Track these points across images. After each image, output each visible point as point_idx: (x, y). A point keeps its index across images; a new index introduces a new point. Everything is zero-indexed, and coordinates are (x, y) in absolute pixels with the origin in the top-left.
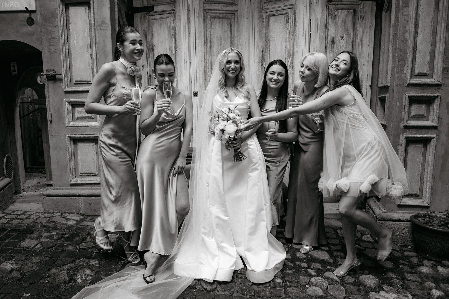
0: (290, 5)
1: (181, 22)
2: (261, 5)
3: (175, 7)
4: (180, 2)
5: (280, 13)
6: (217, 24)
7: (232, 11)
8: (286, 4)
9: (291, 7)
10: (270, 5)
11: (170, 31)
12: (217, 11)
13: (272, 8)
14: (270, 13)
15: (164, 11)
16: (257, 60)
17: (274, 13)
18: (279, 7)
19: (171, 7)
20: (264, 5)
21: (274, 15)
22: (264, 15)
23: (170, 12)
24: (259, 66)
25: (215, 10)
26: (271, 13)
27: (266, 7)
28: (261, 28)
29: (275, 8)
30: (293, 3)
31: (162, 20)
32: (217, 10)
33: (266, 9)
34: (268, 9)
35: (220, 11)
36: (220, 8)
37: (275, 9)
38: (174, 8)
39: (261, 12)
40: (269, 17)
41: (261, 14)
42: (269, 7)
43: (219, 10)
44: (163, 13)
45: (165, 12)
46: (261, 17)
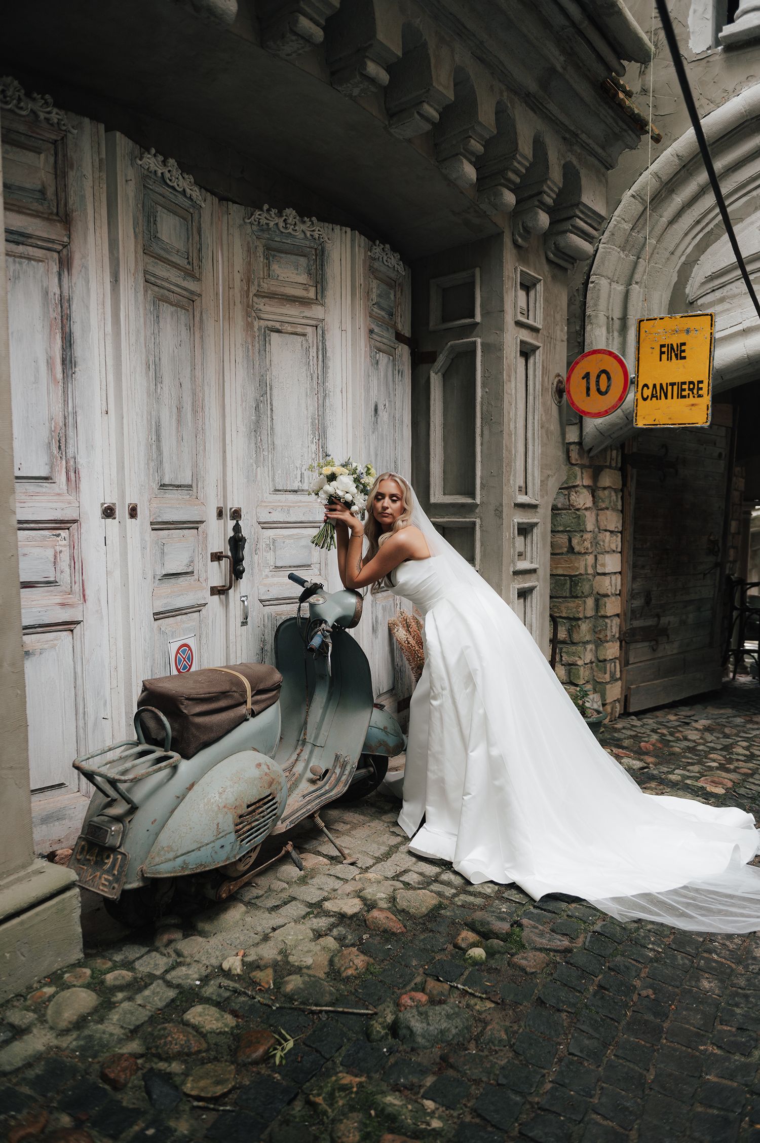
0: (313, 319)
1: (88, 290)
2: (248, 297)
3: (69, 238)
4: (87, 228)
5: (290, 329)
6: (169, 320)
7: (192, 293)
8: (305, 314)
9: (314, 323)
10: (270, 305)
11: (48, 304)
12: (166, 285)
13: (275, 314)
14: (267, 322)
15: (29, 236)
16: (243, 429)
17: (277, 325)
18: (291, 316)
19: (54, 232)
20: (255, 299)
21: (278, 331)
22: (256, 324)
23: (50, 245)
24: (249, 443)
25: (163, 279)
26: (270, 324)
27: (261, 307)
28: (251, 354)
29: (282, 315)
30: (321, 317)
31: (20, 263)
32: (166, 280)
33: (260, 310)
34: (267, 313)
35: (172, 287)
36: (173, 279)
37: (279, 317)
38: (66, 239)
39: (248, 315)
40: (267, 332)
41: (249, 319)
42: (268, 308)
43: (171, 282)
44: (21, 239)
45: (30, 240)
46: (249, 326)
